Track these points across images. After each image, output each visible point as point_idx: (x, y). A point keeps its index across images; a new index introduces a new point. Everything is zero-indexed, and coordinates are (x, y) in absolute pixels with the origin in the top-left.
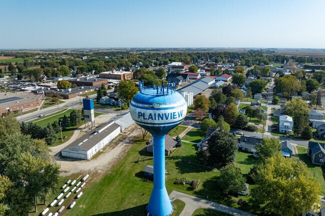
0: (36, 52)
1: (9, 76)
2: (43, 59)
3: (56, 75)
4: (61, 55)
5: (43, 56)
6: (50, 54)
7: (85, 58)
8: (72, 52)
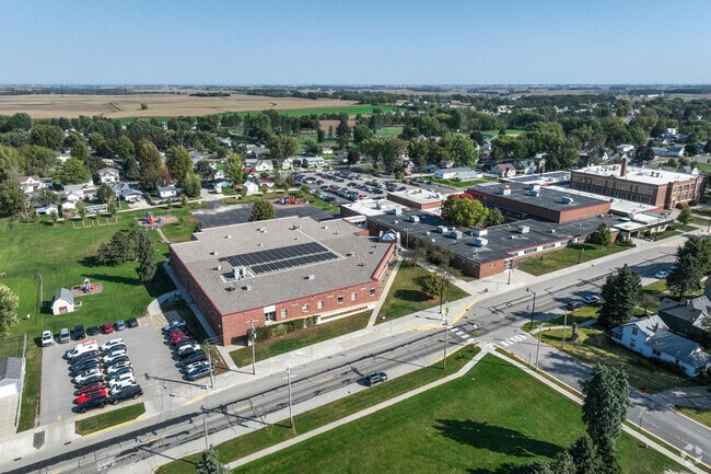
0: (399, 92)
1: (334, 149)
2: (412, 108)
3: (436, 160)
4: (448, 99)
5: (412, 101)
6: (425, 98)
7: (502, 109)
8: (471, 95)
